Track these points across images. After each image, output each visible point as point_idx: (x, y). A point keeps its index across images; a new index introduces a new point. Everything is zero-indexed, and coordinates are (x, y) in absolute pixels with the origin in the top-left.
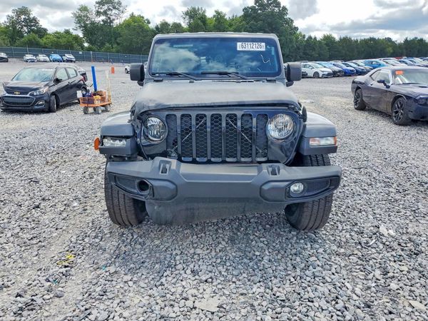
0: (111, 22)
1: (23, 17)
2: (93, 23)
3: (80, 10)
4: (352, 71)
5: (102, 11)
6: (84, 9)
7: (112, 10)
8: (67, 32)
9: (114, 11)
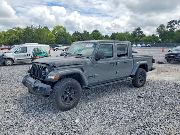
0: (174, 29)
1: (138, 31)
2: (164, 31)
3: (160, 26)
5: (170, 26)
6: (162, 26)
7: (174, 25)
8: (153, 35)
9: (176, 25)
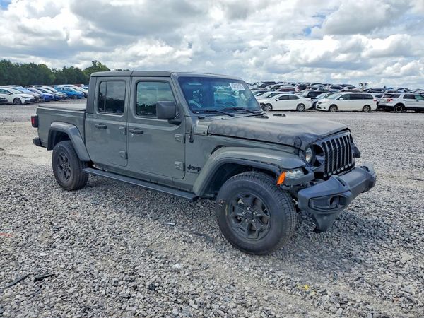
4: (51, 97)
